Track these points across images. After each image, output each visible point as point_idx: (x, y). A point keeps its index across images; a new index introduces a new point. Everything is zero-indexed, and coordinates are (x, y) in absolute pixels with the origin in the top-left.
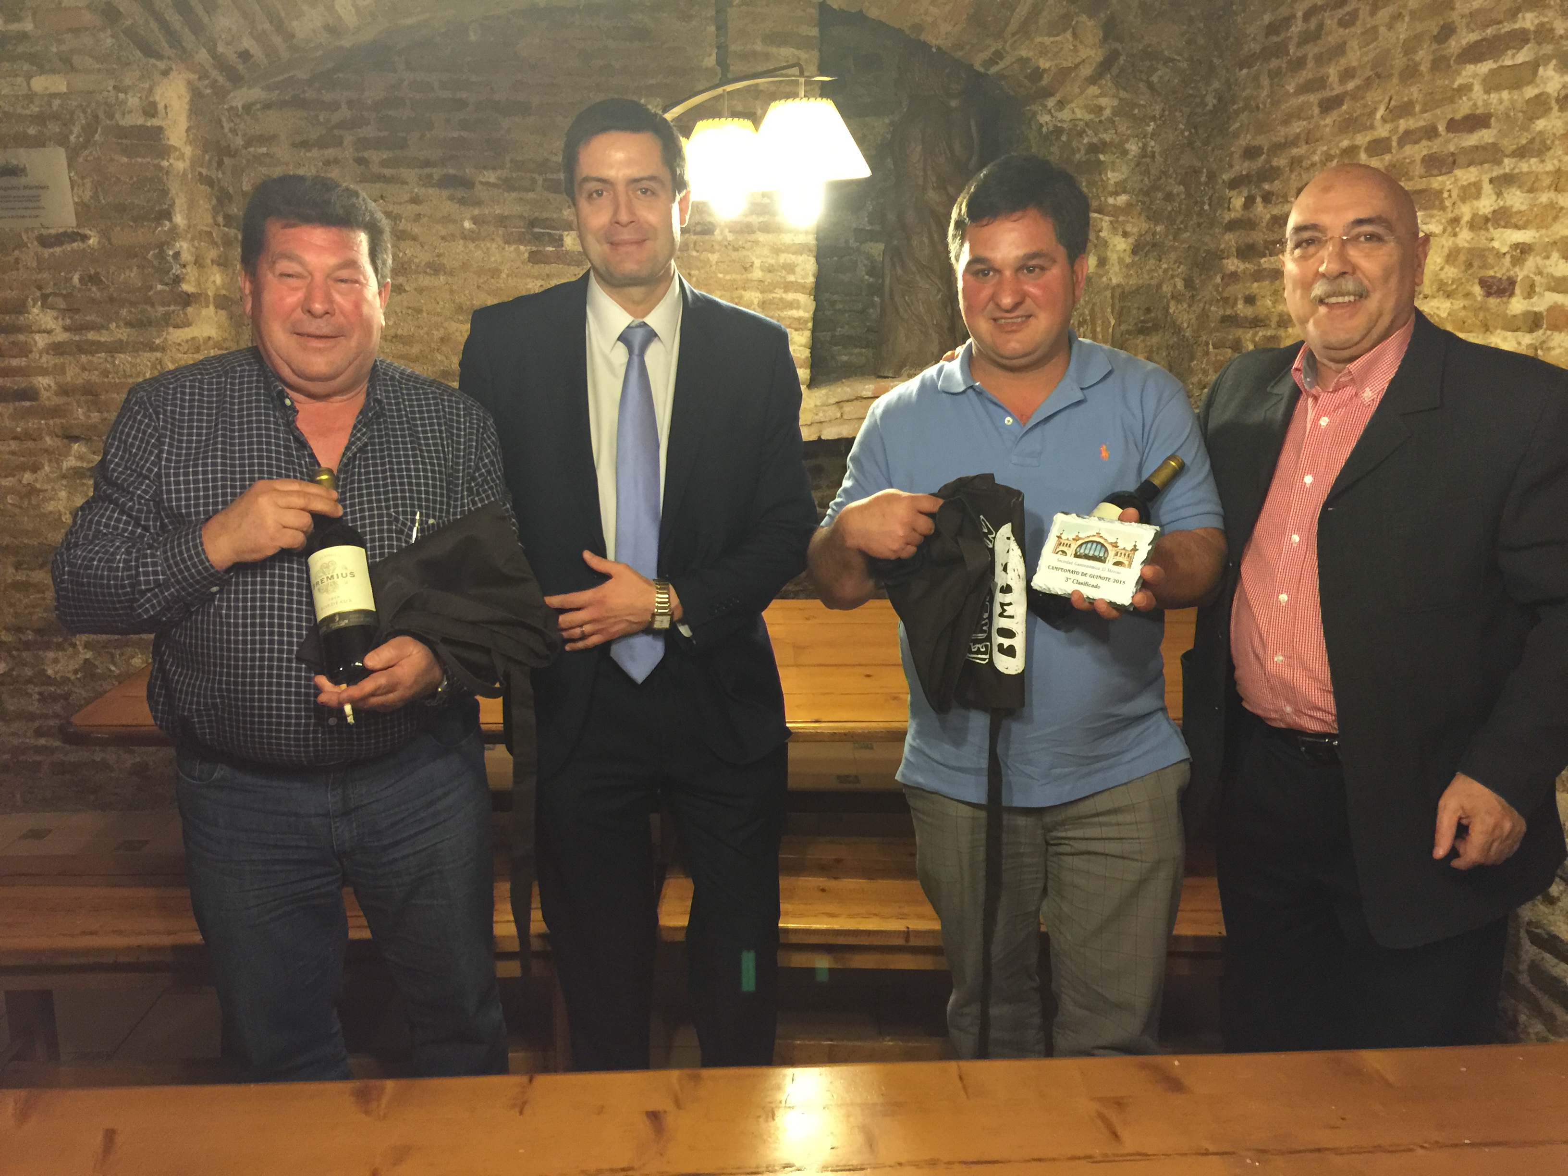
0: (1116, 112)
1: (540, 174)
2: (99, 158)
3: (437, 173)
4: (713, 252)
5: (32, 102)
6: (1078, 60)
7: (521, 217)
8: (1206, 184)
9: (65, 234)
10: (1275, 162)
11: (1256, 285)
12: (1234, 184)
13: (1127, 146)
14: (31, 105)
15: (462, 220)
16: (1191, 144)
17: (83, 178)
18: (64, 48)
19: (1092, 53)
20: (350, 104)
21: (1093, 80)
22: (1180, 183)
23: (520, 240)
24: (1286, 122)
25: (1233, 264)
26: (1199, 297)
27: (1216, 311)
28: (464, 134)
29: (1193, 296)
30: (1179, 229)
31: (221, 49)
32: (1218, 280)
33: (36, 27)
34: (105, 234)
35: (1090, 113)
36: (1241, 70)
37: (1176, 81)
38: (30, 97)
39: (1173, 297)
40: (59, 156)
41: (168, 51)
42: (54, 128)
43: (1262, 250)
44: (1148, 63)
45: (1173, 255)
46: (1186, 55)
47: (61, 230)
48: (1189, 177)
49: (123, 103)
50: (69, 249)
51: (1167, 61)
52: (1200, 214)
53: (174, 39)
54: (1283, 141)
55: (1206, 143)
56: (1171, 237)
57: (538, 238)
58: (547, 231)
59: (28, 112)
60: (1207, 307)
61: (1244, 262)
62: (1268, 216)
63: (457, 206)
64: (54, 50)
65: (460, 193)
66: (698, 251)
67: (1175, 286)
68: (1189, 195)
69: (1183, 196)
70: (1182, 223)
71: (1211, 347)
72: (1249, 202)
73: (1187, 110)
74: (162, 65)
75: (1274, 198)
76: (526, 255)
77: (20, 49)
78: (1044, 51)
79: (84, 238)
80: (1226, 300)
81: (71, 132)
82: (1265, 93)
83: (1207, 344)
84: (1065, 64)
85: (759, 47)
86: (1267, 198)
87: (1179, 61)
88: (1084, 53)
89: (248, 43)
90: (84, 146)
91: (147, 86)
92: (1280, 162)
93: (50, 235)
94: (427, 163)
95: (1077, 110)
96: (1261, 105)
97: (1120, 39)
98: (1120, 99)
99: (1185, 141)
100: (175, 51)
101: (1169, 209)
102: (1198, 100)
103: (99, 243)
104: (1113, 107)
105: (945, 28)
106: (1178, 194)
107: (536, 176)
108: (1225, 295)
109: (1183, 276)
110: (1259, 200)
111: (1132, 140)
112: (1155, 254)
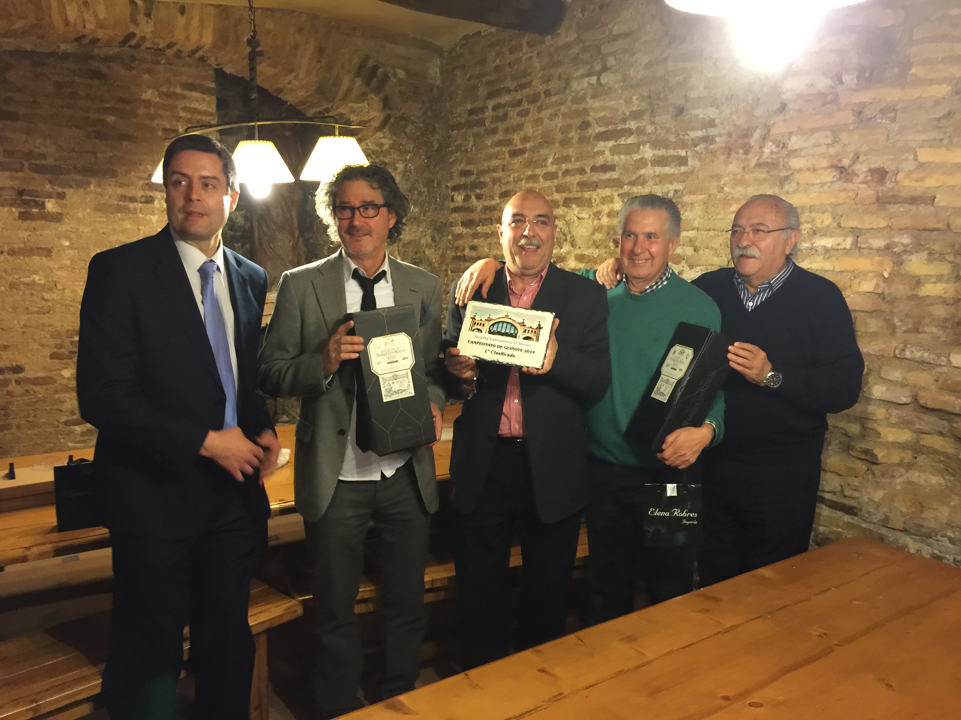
0: (392, 147)
1: (27, 161)
4: (153, 215)
6: (370, 117)
7: (13, 189)
8: (437, 188)
10: (482, 179)
11: (476, 241)
12: (455, 188)
13: (397, 165)
16: (428, 166)
19: (378, 114)
21: (379, 129)
22: (424, 187)
23: (13, 204)
25: (459, 229)
26: (439, 246)
27: (450, 254)
29: (435, 246)
30: (426, 210)
32: (450, 237)
35: (377, 146)
37: (419, 133)
39: (426, 246)
43: (478, 222)
44: (404, 123)
45: (424, 224)
46: (422, 120)
48: (428, 183)
51: (413, 122)
52: (435, 203)
54: (487, 169)
55: (435, 166)
56: (422, 214)
57: (26, 203)
58: (33, 198)
60: (445, 251)
61: (466, 229)
62: (481, 206)
67: (427, 240)
68: (428, 192)
69: (426, 193)
70: (427, 207)
71: (449, 272)
72: (467, 198)
73: (425, 149)
75: (484, 197)
76: (17, 215)
78: (352, 112)
80: (457, 248)
82: (471, 143)
83: (446, 271)
85: (178, 90)
86: (479, 197)
87: (418, 123)
88: (373, 114)
92: (486, 179)
95: (369, 144)
96: (469, 150)
97: (390, 108)
98: (393, 140)
101: (421, 200)
102: (429, 144)
104: (390, 144)
106: (424, 192)
107: (24, 162)
108: (455, 245)
109: (430, 235)
110: (473, 197)
111: (400, 163)
112: (416, 223)
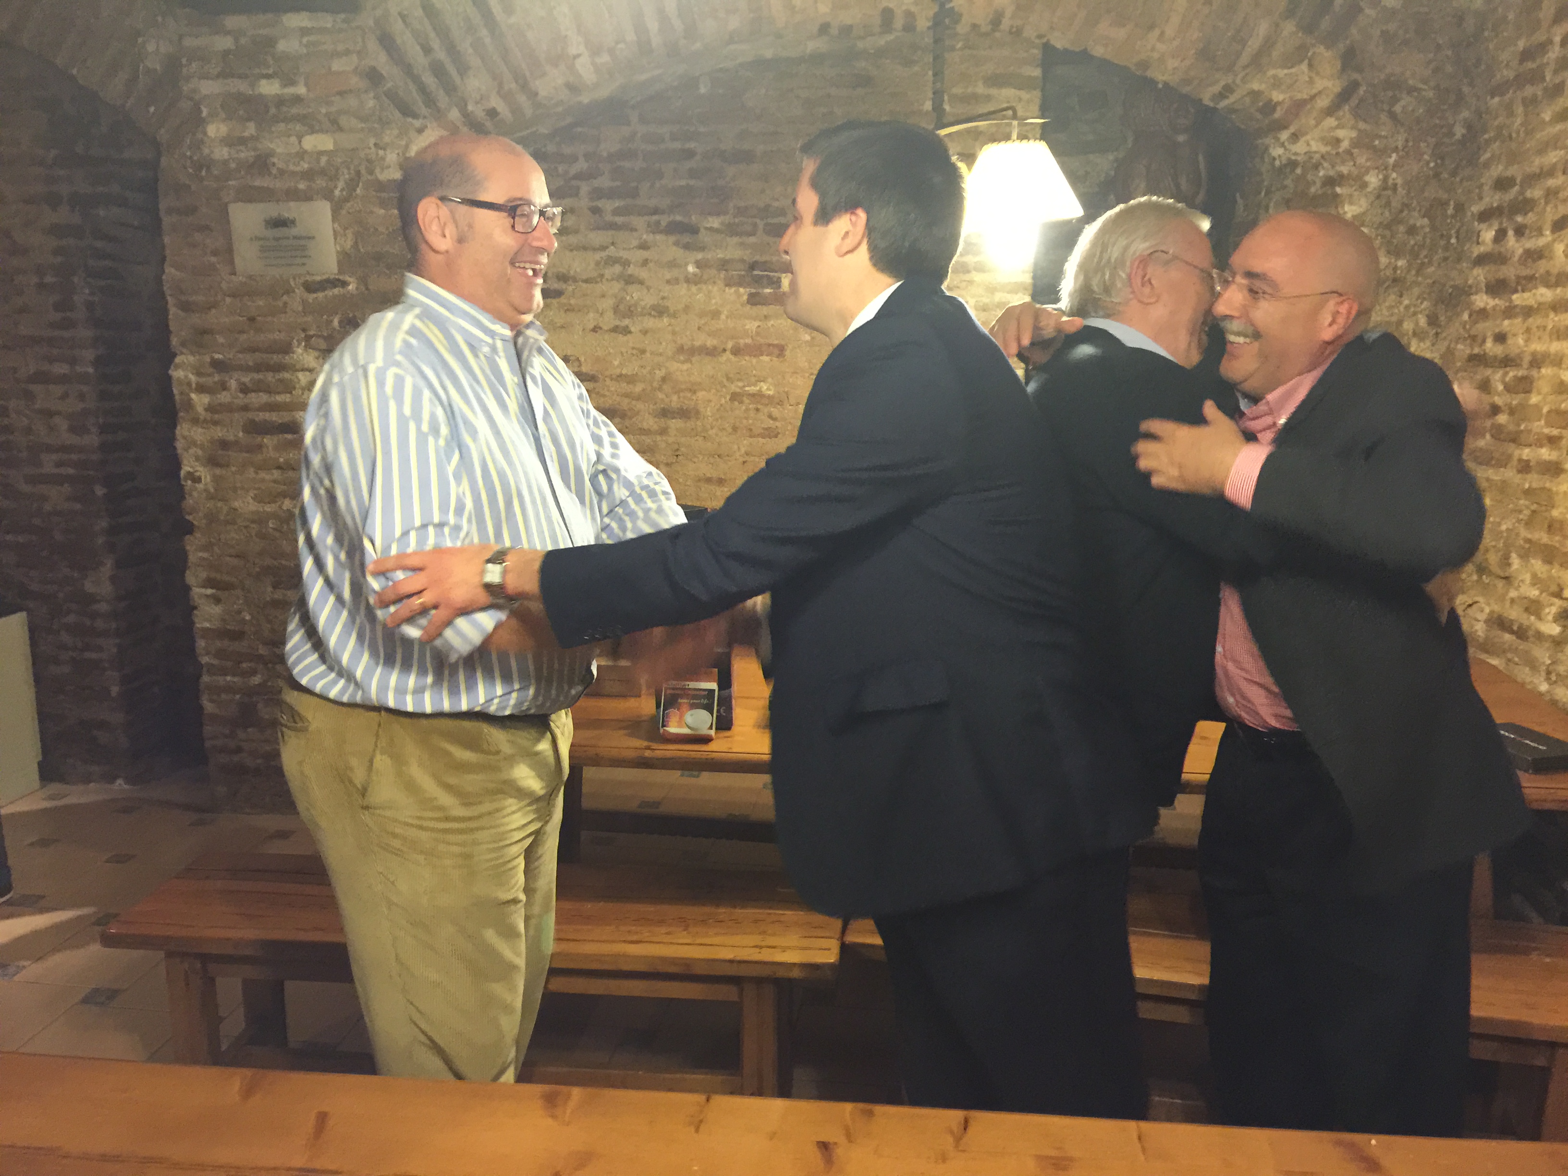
0: (1356, 143)
1: (762, 219)
2: (360, 211)
3: (664, 220)
5: (303, 159)
6: (1314, 91)
7: (742, 261)
8: (1453, 216)
9: (328, 281)
10: (1528, 194)
11: (1507, 322)
12: (1485, 216)
13: (1367, 178)
14: (302, 163)
15: (686, 264)
16: (1437, 175)
17: (345, 229)
18: (333, 109)
19: (1329, 84)
20: (587, 156)
21: (1330, 111)
22: (1424, 216)
23: (741, 283)
24: (1543, 149)
25: (1482, 300)
27: (1463, 349)
28: (692, 182)
29: (1437, 334)
30: (1423, 264)
31: (470, 108)
32: (1466, 316)
33: (309, 90)
34: (363, 280)
35: (1326, 144)
36: (1492, 97)
37: (1421, 111)
38: (302, 154)
39: (1415, 334)
40: (324, 208)
41: (424, 111)
42: (320, 182)
43: (1513, 285)
44: (1390, 93)
45: (1416, 291)
46: (1432, 84)
47: (324, 277)
48: (1433, 210)
49: (383, 159)
50: (331, 294)
51: (1411, 90)
52: (1446, 248)
53: (430, 101)
54: (1538, 171)
55: (1454, 174)
56: (1413, 272)
57: (758, 281)
58: (766, 273)
59: (298, 169)
60: (1452, 346)
61: (1494, 298)
62: (1520, 251)
63: (682, 251)
64: (324, 111)
65: (686, 238)
67: (1417, 324)
68: (1433, 228)
69: (1427, 230)
70: (1426, 257)
72: (1500, 235)
73: (1432, 140)
74: (417, 123)
75: (1527, 231)
76: (745, 297)
77: (294, 111)
78: (1277, 84)
79: (344, 284)
80: (1473, 338)
81: (336, 187)
82: (1519, 121)
84: (1299, 96)
85: (980, 89)
86: (1520, 232)
87: (1424, 90)
88: (1321, 84)
89: (496, 102)
90: (346, 200)
91: (403, 143)
92: (1535, 193)
93: (314, 282)
94: (656, 211)
95: (1312, 143)
96: (1514, 135)
97: (1360, 70)
98: (1359, 130)
99: (1430, 172)
100: (430, 111)
101: (1412, 242)
102: (1444, 130)
103: (357, 289)
104: (1351, 139)
105: (1172, 63)
106: (1422, 227)
107: (758, 221)
108: (1473, 332)
109: (1427, 312)
110: (1511, 233)
111: (1373, 173)
112: (1396, 289)
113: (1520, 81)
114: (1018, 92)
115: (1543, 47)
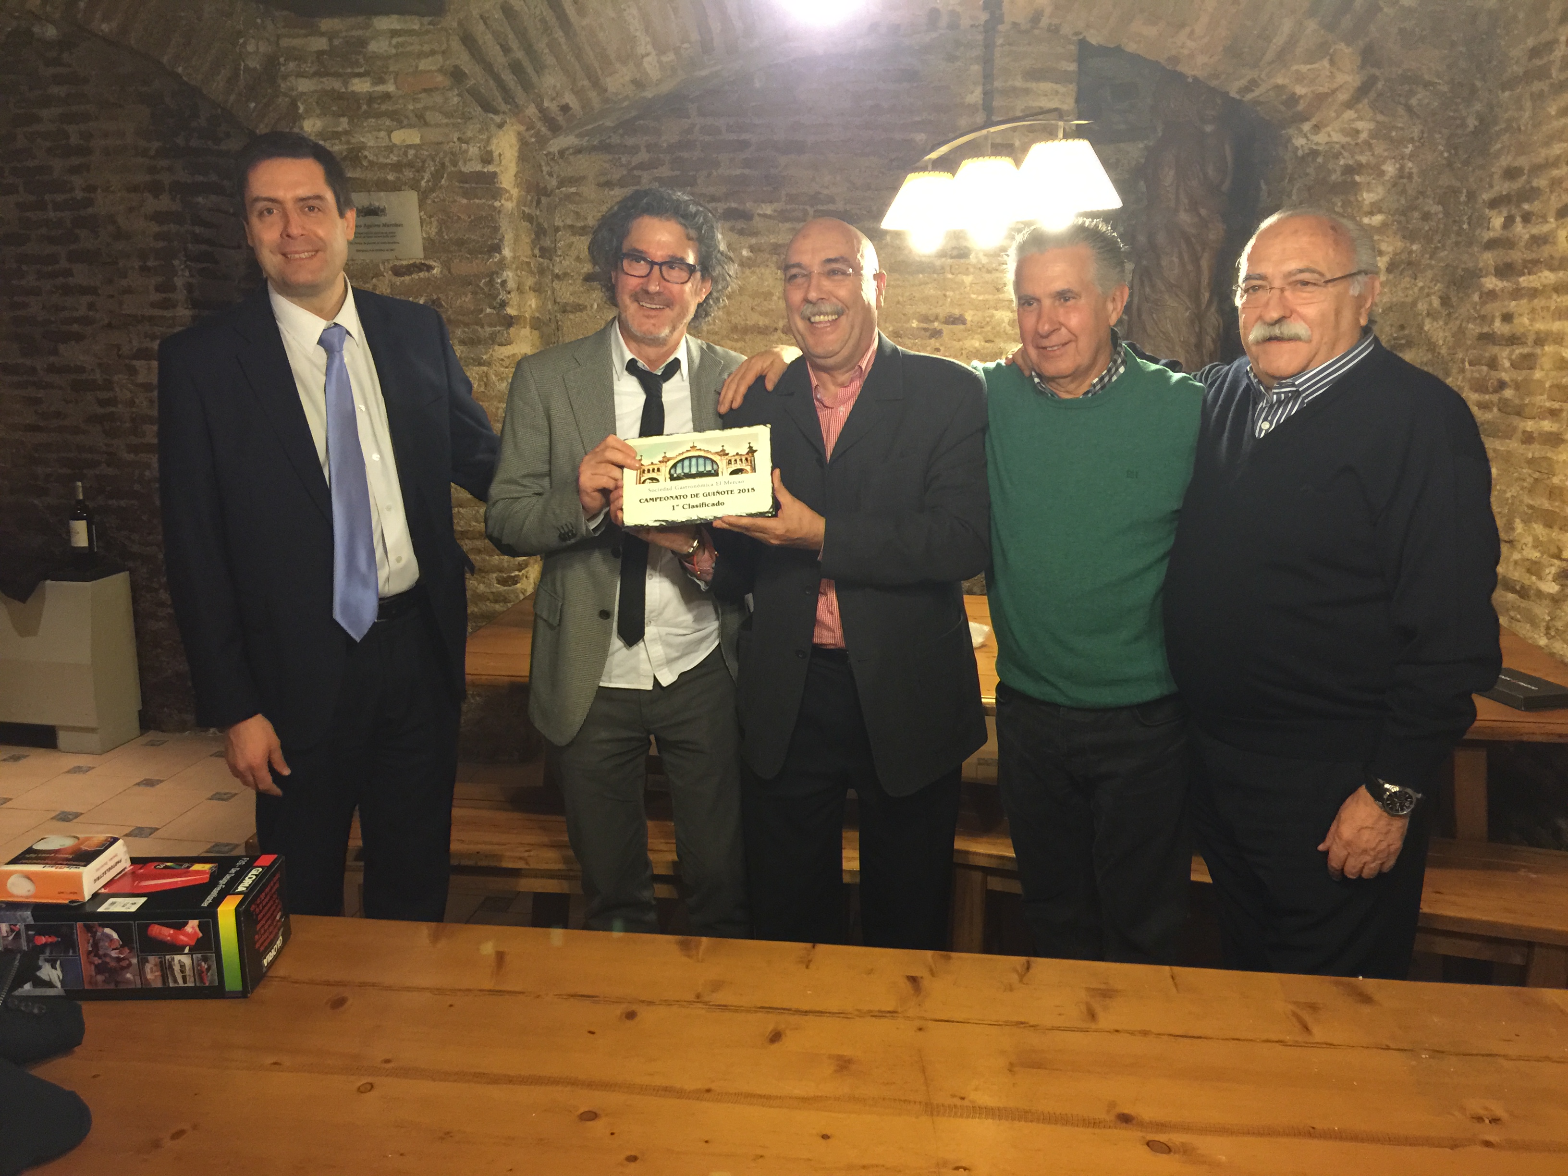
0: (1374, 135)
1: (812, 206)
2: (444, 200)
3: (721, 207)
4: (967, 275)
5: (392, 152)
6: (1335, 86)
8: (1466, 204)
9: (414, 265)
10: (1535, 183)
11: (1513, 303)
12: (1494, 204)
13: (1384, 167)
14: (391, 156)
15: (741, 248)
16: (1450, 164)
17: (430, 217)
18: (419, 106)
19: (1348, 78)
20: (649, 148)
21: (1349, 105)
22: (1439, 203)
24: (1548, 142)
25: (1491, 282)
26: (1457, 315)
27: (1473, 328)
28: (747, 171)
29: (1449, 314)
30: (1436, 248)
31: (546, 104)
32: (1476, 297)
33: (397, 88)
34: (446, 265)
35: (1346, 136)
36: (1503, 91)
37: (1436, 104)
38: (390, 148)
39: (1428, 315)
40: (411, 198)
41: (504, 107)
42: (409, 174)
43: (1520, 268)
44: (1406, 87)
45: (1429, 274)
46: (1447, 78)
47: (411, 262)
48: (1447, 197)
49: (466, 151)
50: (417, 277)
51: (1427, 85)
52: (1458, 234)
53: (508, 96)
54: (1544, 162)
55: (1466, 163)
56: (1427, 256)
59: (389, 161)
60: (1464, 325)
61: (1502, 280)
62: (1527, 236)
63: (737, 236)
64: (411, 107)
65: (740, 224)
66: (953, 274)
67: (1431, 304)
68: (1447, 214)
69: (1441, 216)
70: (1439, 242)
71: (1467, 364)
72: (1509, 221)
73: (1446, 131)
74: (498, 119)
75: (1533, 218)
77: (384, 107)
78: (1300, 78)
79: (429, 268)
80: (1483, 318)
81: (423, 178)
82: (1527, 114)
83: (1463, 361)
84: (1321, 90)
85: (1019, 83)
86: (1527, 218)
87: (1439, 84)
88: (1342, 78)
89: (569, 99)
90: (432, 190)
91: (485, 137)
92: (1541, 182)
93: (402, 266)
94: (713, 199)
95: (1332, 133)
96: (1523, 128)
97: (1378, 65)
98: (1377, 122)
99: (1444, 162)
100: (509, 107)
101: (1427, 228)
102: (1458, 122)
103: (441, 272)
104: (1370, 130)
105: (1201, 59)
106: (1436, 214)
107: (808, 208)
108: (1483, 312)
109: (1440, 293)
110: (1518, 219)
111: (1389, 162)
112: (1410, 272)
113: (1529, 76)
114: (1055, 86)
115: (1550, 46)
